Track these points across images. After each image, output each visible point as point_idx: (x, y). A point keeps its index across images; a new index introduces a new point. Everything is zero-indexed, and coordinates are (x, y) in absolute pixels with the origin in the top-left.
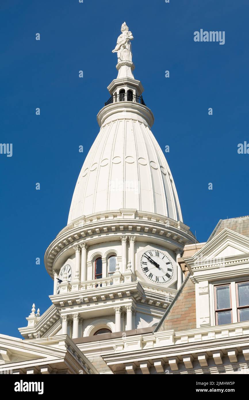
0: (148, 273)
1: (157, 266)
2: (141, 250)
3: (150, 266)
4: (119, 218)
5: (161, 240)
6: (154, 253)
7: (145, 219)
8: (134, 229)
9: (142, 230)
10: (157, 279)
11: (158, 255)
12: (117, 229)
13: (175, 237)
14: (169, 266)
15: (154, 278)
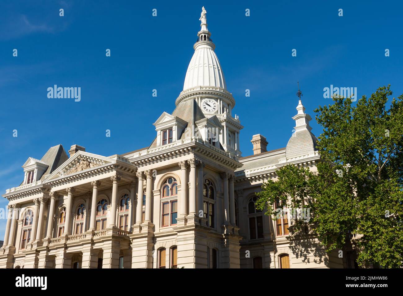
0: (206, 109)
1: (210, 106)
2: (204, 100)
3: (207, 106)
4: (195, 90)
5: (210, 96)
6: (208, 101)
7: (204, 89)
8: (199, 93)
9: (202, 93)
10: (210, 111)
11: (210, 101)
12: (194, 94)
13: (216, 94)
14: (215, 105)
15: (208, 111)
